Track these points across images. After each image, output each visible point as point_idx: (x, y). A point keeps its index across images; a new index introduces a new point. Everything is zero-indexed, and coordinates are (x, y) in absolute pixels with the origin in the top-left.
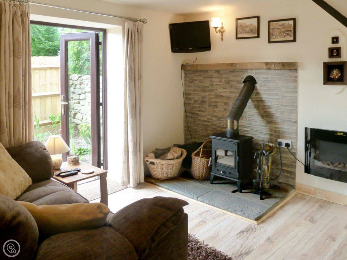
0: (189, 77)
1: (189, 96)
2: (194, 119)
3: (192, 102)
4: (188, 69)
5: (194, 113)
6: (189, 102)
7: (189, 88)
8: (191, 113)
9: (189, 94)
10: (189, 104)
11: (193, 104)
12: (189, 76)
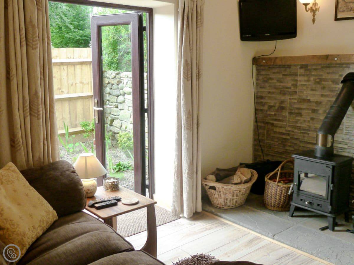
0: (263, 75)
1: (262, 101)
2: (268, 131)
3: (266, 108)
4: (262, 64)
5: (267, 123)
6: (262, 108)
7: (263, 90)
8: (263, 122)
9: (262, 98)
10: (261, 110)
11: (267, 111)
12: (263, 73)
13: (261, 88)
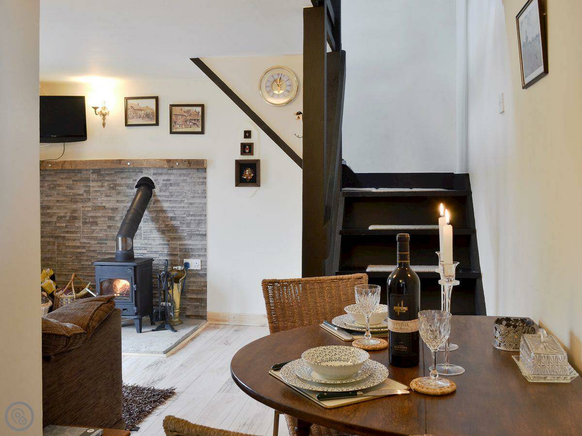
0: (48, 181)
1: (49, 211)
2: (58, 246)
3: (54, 219)
4: (48, 168)
5: (57, 237)
6: (49, 220)
7: (49, 198)
8: (52, 237)
9: (49, 208)
10: (49, 223)
11: (56, 223)
13: (46, 196)
